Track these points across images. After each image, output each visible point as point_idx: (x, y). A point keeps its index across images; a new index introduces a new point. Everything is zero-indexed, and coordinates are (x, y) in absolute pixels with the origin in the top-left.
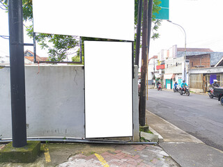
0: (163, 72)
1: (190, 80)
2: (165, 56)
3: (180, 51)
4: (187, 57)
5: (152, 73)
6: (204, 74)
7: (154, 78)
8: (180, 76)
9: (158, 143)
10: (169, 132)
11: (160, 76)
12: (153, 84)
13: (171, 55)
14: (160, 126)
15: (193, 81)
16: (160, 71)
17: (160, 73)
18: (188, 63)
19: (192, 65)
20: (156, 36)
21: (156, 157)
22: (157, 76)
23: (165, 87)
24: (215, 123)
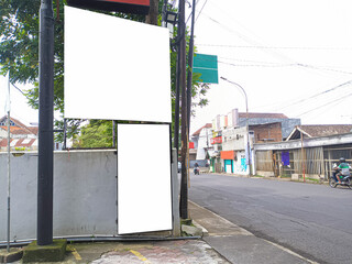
0: (220, 148)
1: (257, 159)
2: (222, 124)
3: (242, 118)
4: (251, 127)
5: (205, 149)
6: (274, 151)
7: (208, 157)
8: (243, 154)
9: (201, 237)
10: (218, 226)
11: (215, 155)
12: (207, 166)
13: (230, 123)
14: (208, 221)
15: (261, 161)
16: (216, 146)
17: (216, 149)
18: (253, 136)
19: (258, 138)
20: (203, 102)
21: (198, 250)
22: (212, 153)
23: (224, 170)
24: (275, 214)
